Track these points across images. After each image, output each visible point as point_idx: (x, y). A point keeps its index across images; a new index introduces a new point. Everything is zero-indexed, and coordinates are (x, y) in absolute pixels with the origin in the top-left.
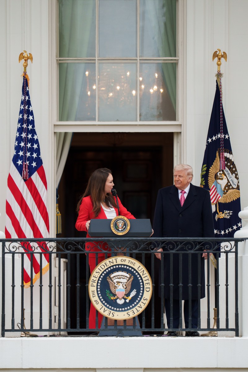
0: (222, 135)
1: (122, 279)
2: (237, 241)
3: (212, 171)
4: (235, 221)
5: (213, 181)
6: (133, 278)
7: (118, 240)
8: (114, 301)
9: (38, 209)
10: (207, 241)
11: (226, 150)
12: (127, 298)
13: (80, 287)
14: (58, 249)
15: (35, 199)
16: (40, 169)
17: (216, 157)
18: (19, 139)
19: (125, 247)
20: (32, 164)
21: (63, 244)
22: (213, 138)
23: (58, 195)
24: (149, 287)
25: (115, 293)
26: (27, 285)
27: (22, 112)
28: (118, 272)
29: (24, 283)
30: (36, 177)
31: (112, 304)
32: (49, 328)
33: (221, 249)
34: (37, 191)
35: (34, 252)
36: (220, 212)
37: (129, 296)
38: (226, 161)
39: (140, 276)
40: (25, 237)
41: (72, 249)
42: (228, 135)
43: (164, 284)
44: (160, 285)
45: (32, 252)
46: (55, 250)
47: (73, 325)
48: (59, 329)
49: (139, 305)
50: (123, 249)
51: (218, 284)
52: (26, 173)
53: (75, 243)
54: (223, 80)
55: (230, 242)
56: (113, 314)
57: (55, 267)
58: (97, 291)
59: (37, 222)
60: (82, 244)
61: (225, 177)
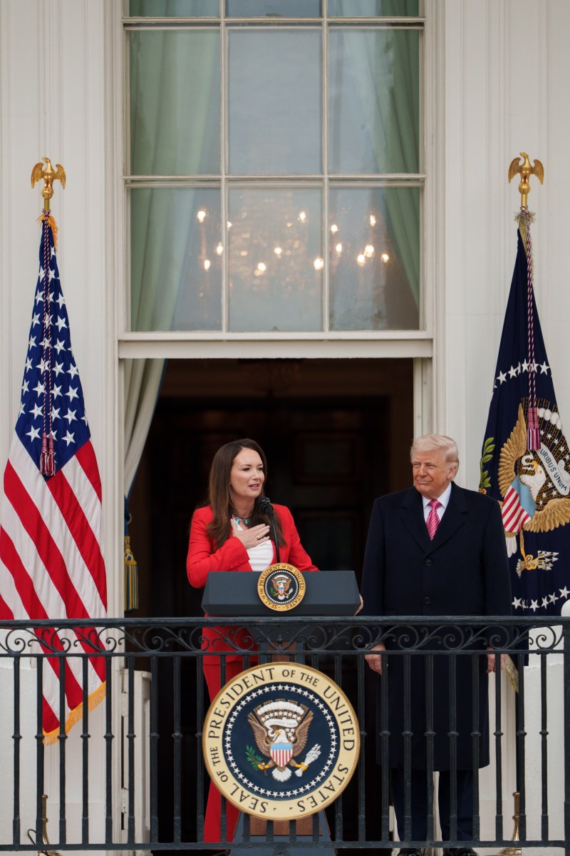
0: (532, 365)
1: (284, 718)
2: (568, 624)
3: (509, 452)
4: (565, 576)
5: (511, 479)
6: (313, 716)
7: (275, 622)
8: (266, 774)
9: (80, 549)
10: (495, 623)
11: (541, 402)
12: (297, 766)
13: (182, 739)
14: (129, 647)
15: (70, 524)
16: (83, 450)
17: (516, 418)
18: (32, 376)
19: (291, 641)
20: (64, 439)
21: (139, 632)
22: (509, 372)
23: (130, 515)
24: (352, 739)
25: (267, 755)
26: (51, 738)
27: (38, 309)
28: (274, 701)
29: (45, 732)
30: (73, 471)
31: (262, 781)
32: (106, 841)
33: (530, 645)
34: (78, 504)
35: (68, 652)
36: (528, 556)
37: (304, 761)
38: (543, 428)
39: (330, 712)
40: (45, 616)
41: (161, 646)
42: (547, 365)
45: (61, 653)
46: (120, 649)
48: (131, 845)
49: (326, 783)
50: (286, 644)
51: (522, 732)
52: (50, 458)
53: (168, 630)
54: (534, 229)
55: (552, 627)
56: (265, 805)
57: (123, 691)
58: (225, 749)
59: (75, 581)
60: (185, 632)
61: (540, 468)
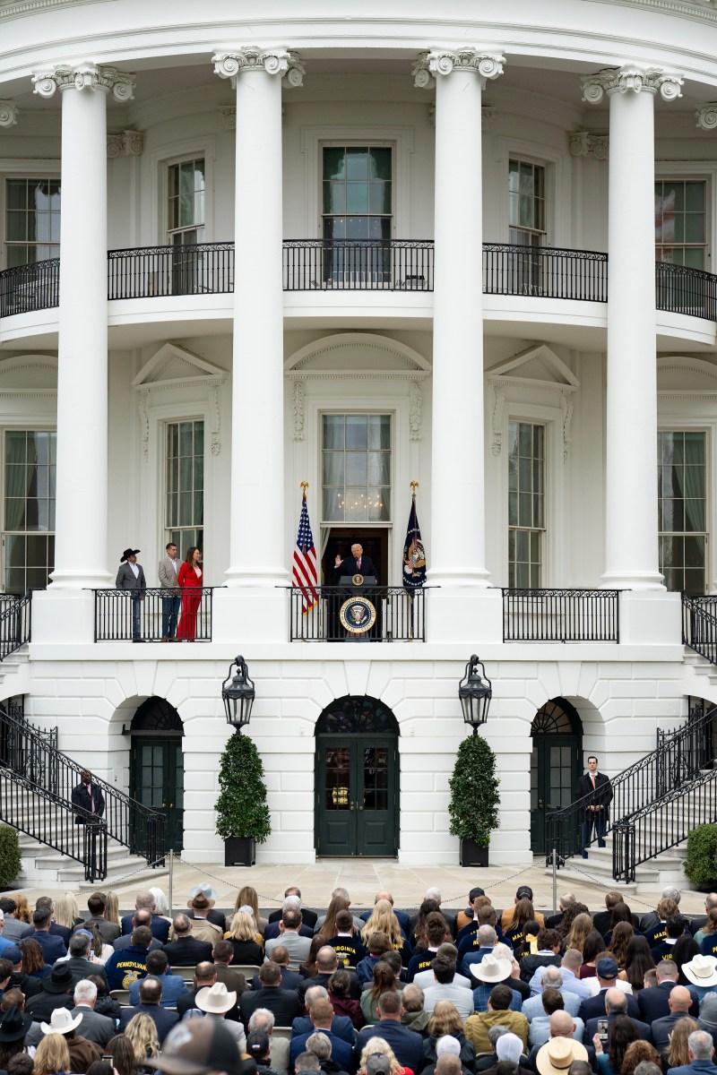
0: (416, 530)
1: (359, 610)
2: (424, 588)
3: (410, 550)
4: (423, 578)
6: (365, 609)
7: (357, 588)
8: (354, 622)
9: (311, 571)
10: (407, 588)
11: (418, 538)
12: (362, 621)
13: (335, 615)
14: (322, 592)
15: (309, 565)
16: (312, 548)
18: (300, 531)
19: (360, 592)
20: (308, 546)
21: (325, 590)
22: (410, 531)
24: (374, 615)
25: (355, 618)
26: (305, 614)
27: (302, 516)
28: (356, 606)
30: (310, 553)
31: (353, 624)
32: (317, 638)
33: (415, 594)
34: (311, 561)
35: (309, 594)
37: (363, 619)
38: (418, 544)
39: (369, 608)
40: (303, 586)
41: (331, 593)
42: (419, 529)
45: (307, 594)
47: (331, 636)
48: (323, 638)
49: (368, 625)
51: (413, 612)
52: (305, 550)
53: (332, 589)
55: (420, 589)
56: (354, 629)
57: (321, 604)
58: (345, 617)
59: (310, 578)
60: (336, 590)
61: (418, 553)
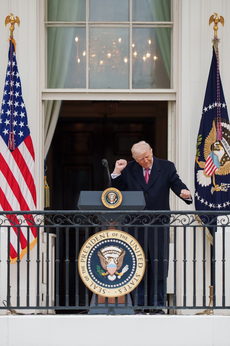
0: (219, 104)
1: (113, 254)
3: (208, 141)
5: (209, 152)
6: (126, 253)
7: (110, 213)
8: (105, 277)
9: (26, 181)
10: (203, 214)
11: (222, 120)
12: (118, 274)
13: (69, 262)
14: (46, 222)
15: (22, 170)
16: (27, 139)
17: (212, 126)
19: (116, 221)
20: (19, 134)
21: (51, 217)
22: (209, 107)
23: (46, 167)
24: (142, 263)
25: (106, 269)
26: (14, 261)
27: (8, 78)
28: (109, 246)
29: (11, 259)
30: (22, 148)
31: (104, 280)
32: (37, 306)
33: (218, 223)
34: (25, 162)
35: (21, 225)
36: (217, 185)
37: (121, 272)
38: (223, 131)
39: (133, 251)
40: (11, 209)
41: (61, 223)
42: (225, 104)
43: (158, 259)
44: (154, 261)
45: (18, 225)
46: (43, 224)
47: (62, 303)
48: (47, 307)
49: (131, 282)
50: (114, 222)
51: (214, 260)
52: (13, 142)
53: (64, 216)
54: (220, 46)
55: (227, 216)
56: (104, 290)
57: (43, 242)
58: (88, 267)
59: (24, 195)
60: (71, 217)
61: (222, 148)
